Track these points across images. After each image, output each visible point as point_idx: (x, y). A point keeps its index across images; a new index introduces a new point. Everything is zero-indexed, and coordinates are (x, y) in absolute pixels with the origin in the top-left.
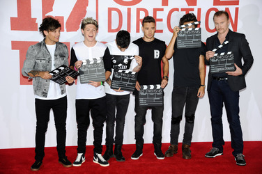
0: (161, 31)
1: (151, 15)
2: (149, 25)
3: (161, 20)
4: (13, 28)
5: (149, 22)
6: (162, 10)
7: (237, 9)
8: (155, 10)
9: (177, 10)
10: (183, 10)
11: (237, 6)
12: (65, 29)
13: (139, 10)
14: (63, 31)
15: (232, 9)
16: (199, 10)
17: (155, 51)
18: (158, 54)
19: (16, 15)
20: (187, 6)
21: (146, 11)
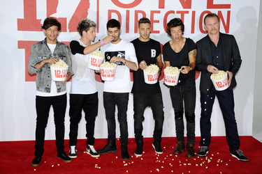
0: (158, 32)
1: (148, 17)
2: (145, 26)
3: (158, 22)
4: (20, 29)
5: (145, 23)
6: (159, 12)
7: (229, 12)
8: (152, 12)
9: (173, 12)
10: (178, 12)
11: (229, 10)
12: (68, 30)
13: (137, 12)
14: (66, 31)
15: (224, 12)
16: (194, 13)
17: (152, 50)
18: (155, 53)
19: (22, 17)
20: (182, 9)
21: (144, 13)
